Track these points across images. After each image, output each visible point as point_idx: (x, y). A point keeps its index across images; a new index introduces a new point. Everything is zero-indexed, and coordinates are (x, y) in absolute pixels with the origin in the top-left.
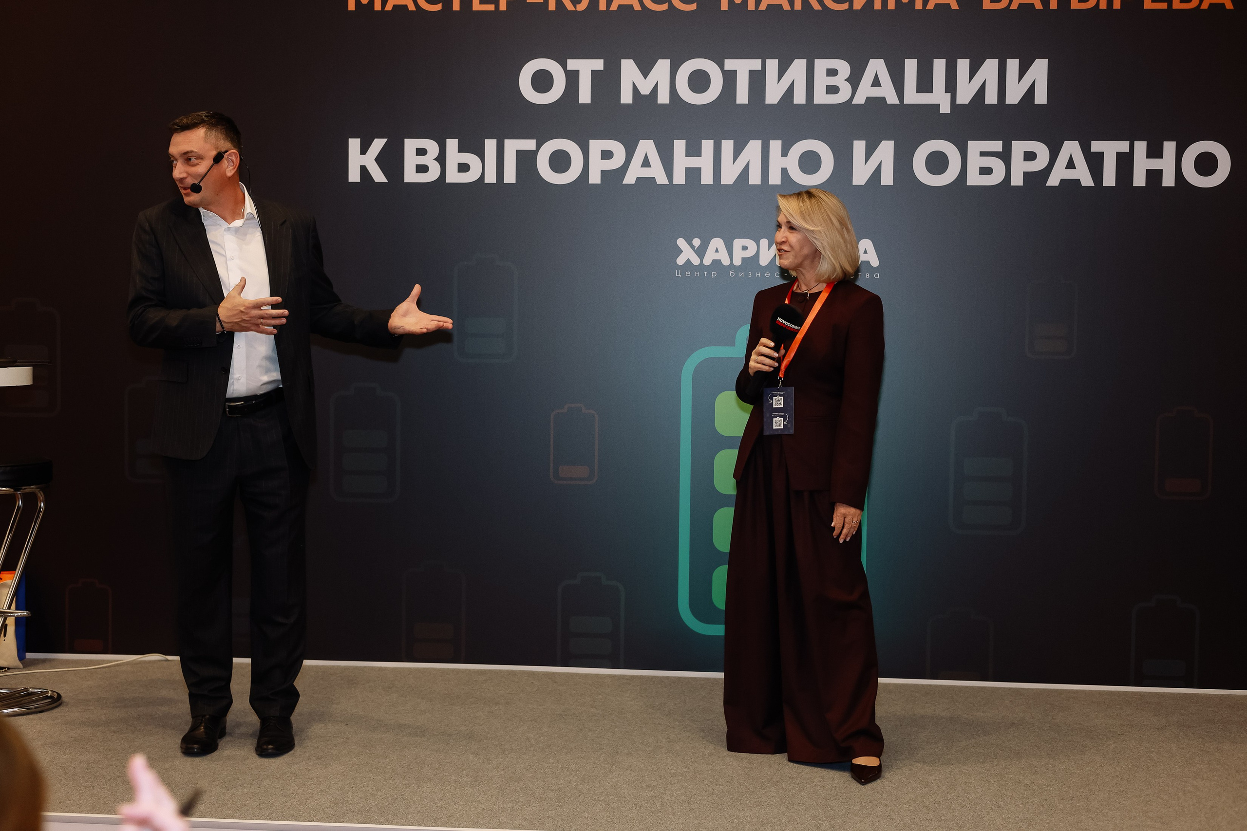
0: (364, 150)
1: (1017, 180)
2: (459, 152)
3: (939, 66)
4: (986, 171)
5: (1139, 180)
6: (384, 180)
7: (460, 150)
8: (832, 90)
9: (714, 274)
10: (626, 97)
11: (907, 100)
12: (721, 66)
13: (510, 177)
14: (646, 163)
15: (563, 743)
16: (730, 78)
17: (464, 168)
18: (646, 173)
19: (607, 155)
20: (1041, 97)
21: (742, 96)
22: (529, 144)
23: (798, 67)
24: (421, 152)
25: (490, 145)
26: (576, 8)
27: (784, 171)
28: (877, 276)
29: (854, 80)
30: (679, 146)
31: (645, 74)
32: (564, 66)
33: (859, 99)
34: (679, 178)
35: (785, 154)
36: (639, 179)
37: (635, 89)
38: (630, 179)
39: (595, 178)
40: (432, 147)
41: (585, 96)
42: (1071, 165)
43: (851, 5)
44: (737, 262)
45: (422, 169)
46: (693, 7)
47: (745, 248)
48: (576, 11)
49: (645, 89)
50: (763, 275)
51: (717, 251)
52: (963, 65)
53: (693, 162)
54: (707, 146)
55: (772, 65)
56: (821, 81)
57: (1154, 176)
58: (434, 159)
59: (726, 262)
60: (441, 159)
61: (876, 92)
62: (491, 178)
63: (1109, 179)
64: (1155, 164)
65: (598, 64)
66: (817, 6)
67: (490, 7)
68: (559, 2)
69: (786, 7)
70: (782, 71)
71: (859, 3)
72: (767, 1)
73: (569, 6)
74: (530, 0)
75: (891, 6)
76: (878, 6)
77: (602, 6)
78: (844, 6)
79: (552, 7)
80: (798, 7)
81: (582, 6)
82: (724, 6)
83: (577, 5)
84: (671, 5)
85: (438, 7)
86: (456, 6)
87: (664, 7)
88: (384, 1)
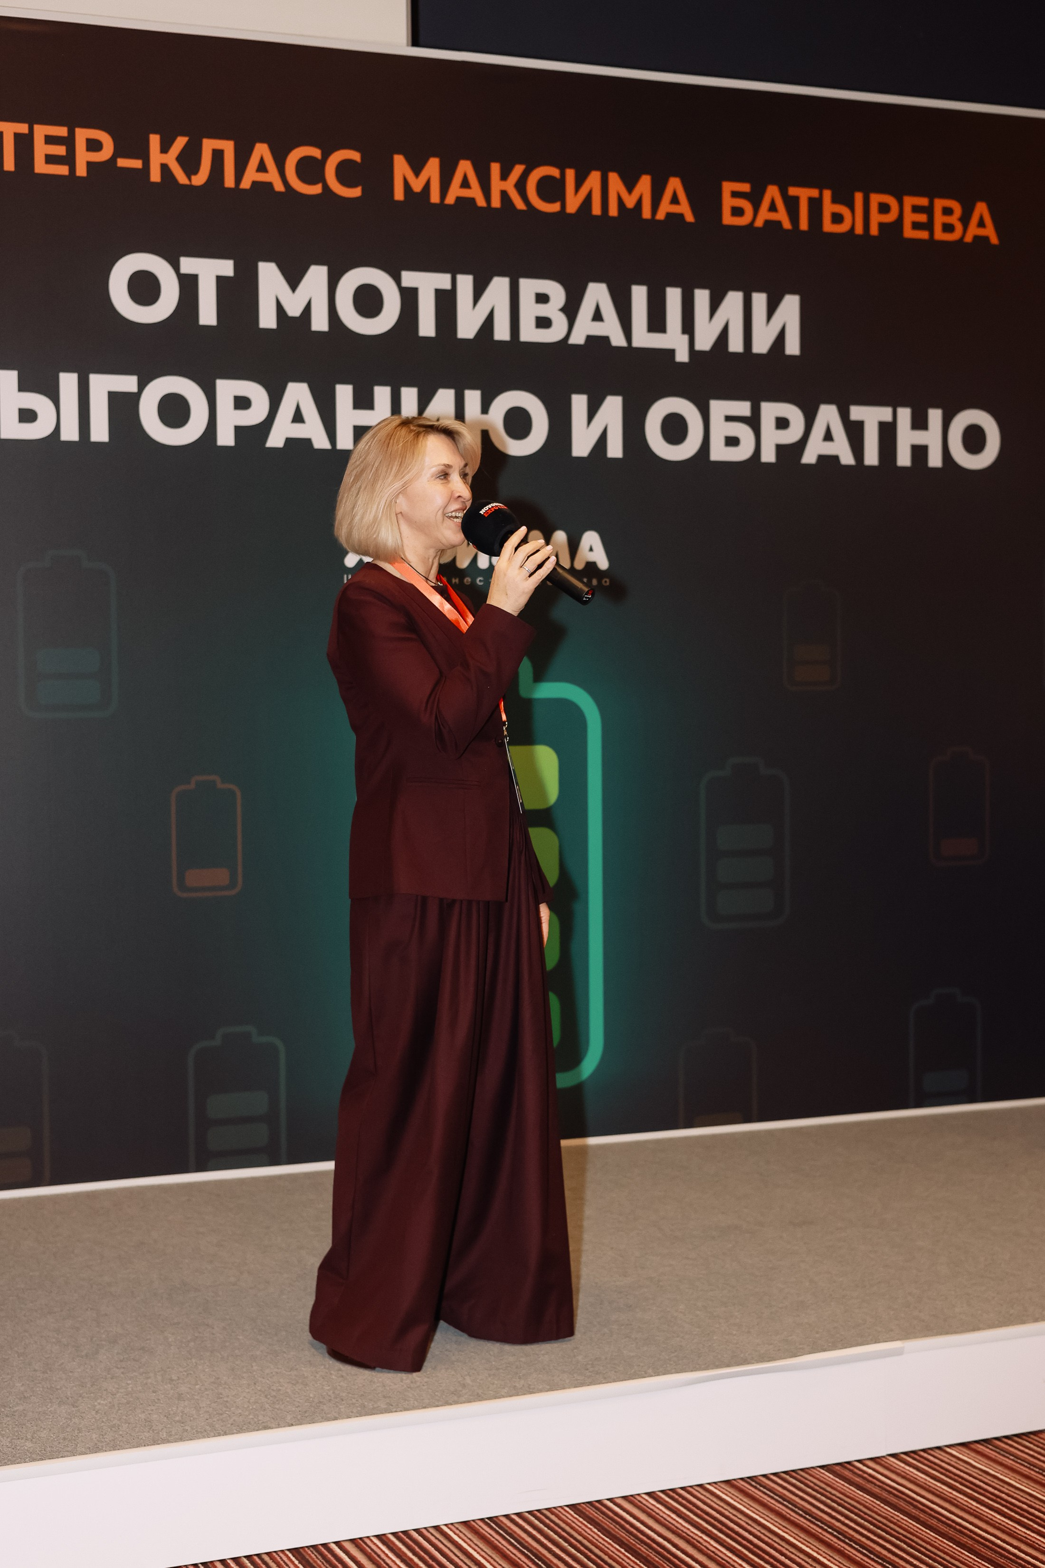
1: (768, 456)
2: (19, 390)
3: (674, 296)
4: (732, 441)
5: (904, 459)
7: (22, 388)
8: (543, 323)
10: (267, 320)
11: (637, 343)
12: (398, 280)
13: (100, 432)
14: (298, 417)
16: (409, 297)
17: (27, 416)
18: (299, 431)
19: (242, 403)
20: (793, 347)
21: (427, 327)
22: (127, 383)
23: (499, 286)
25: (68, 382)
26: (190, 182)
27: (486, 435)
28: (607, 582)
29: (571, 310)
30: (344, 393)
31: (294, 286)
32: (176, 267)
33: (578, 338)
34: (345, 440)
35: (485, 409)
36: (289, 441)
37: (280, 307)
38: (276, 440)
39: (226, 438)
41: (208, 315)
42: (828, 436)
43: (563, 206)
46: (355, 192)
48: (191, 187)
49: (294, 309)
52: (702, 297)
53: (363, 418)
54: (382, 394)
55: (465, 283)
56: (529, 310)
57: (920, 452)
61: (598, 329)
62: (70, 433)
63: (871, 457)
64: (920, 437)
65: (226, 267)
66: (520, 205)
67: (63, 170)
68: (165, 169)
69: (481, 202)
70: (478, 292)
71: (573, 204)
72: (455, 192)
73: (181, 177)
74: (122, 163)
75: (613, 211)
76: (596, 210)
77: (229, 181)
78: (555, 207)
79: (155, 176)
80: (496, 203)
81: (200, 179)
82: (399, 194)
83: (193, 177)
84: (326, 187)
86: (9, 164)
87: (316, 189)
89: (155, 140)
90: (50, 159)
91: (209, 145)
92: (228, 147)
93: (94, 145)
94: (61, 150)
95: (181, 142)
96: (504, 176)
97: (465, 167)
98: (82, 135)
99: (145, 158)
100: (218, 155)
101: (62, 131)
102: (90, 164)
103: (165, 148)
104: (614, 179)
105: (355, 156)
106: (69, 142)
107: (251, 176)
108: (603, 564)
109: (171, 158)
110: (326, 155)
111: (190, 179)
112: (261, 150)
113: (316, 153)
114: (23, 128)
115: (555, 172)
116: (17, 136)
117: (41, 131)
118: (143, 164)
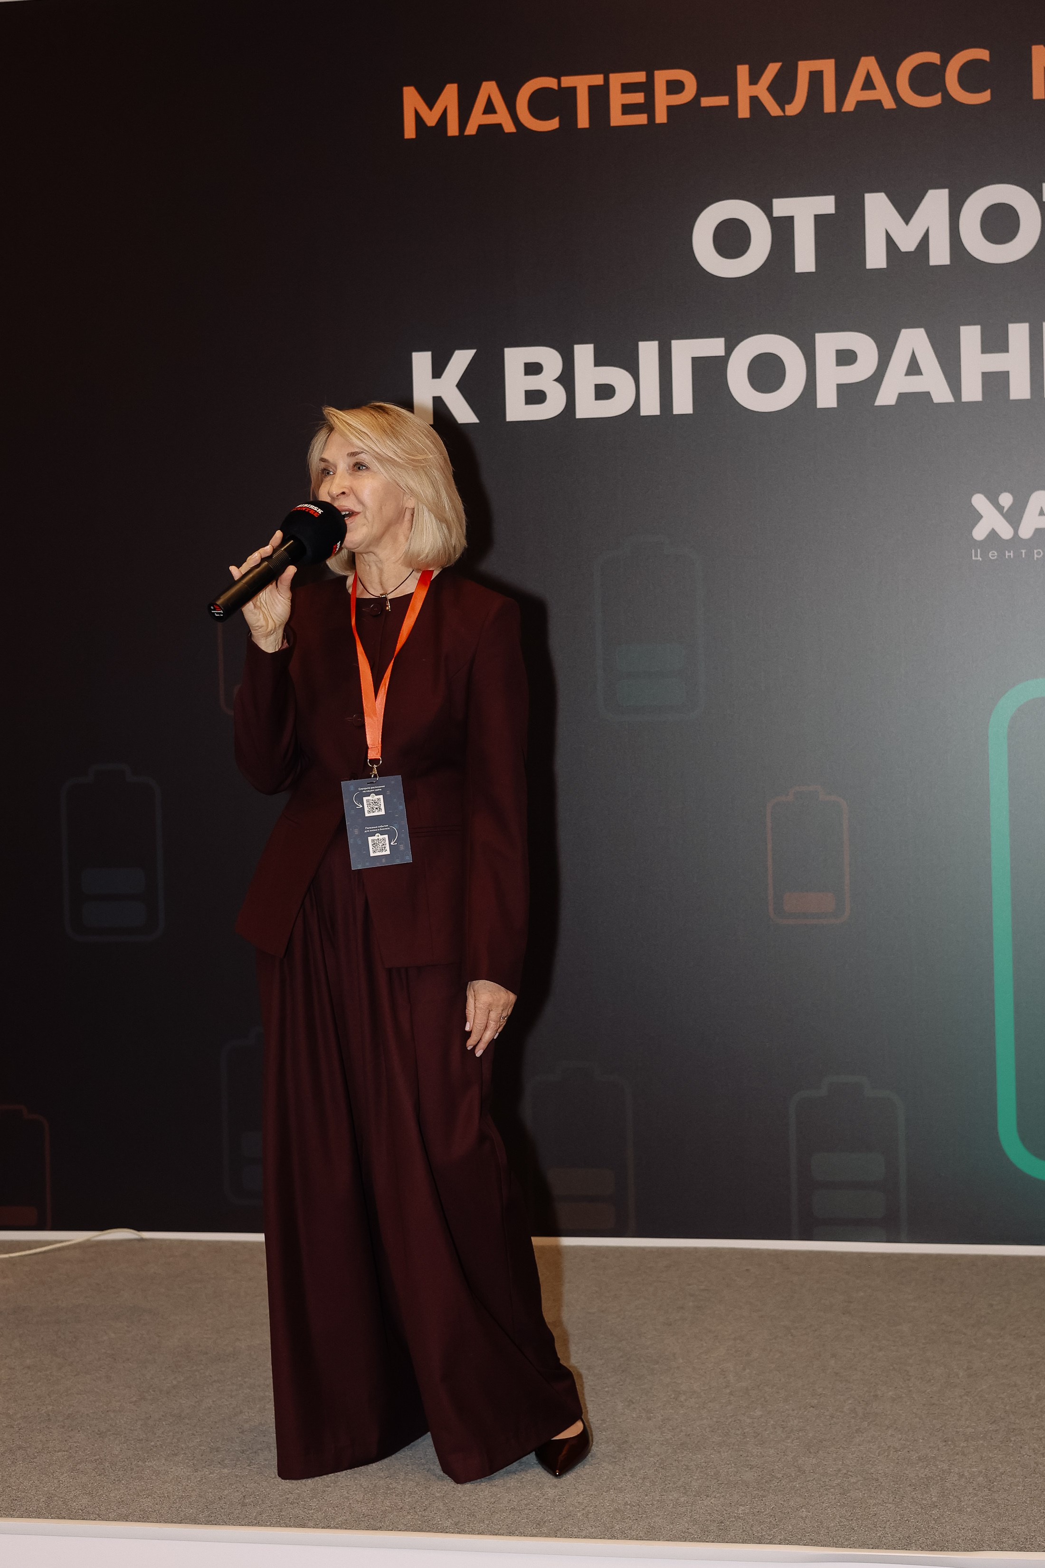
0: (438, 371)
2: (596, 365)
6: (473, 419)
7: (598, 362)
10: (876, 258)
12: (1037, 195)
13: (683, 403)
14: (914, 368)
15: (783, 1380)
17: (604, 392)
18: (914, 385)
19: (846, 358)
22: (714, 347)
24: (533, 369)
25: (648, 351)
26: (784, 113)
30: (971, 336)
31: (907, 215)
32: (768, 211)
34: (972, 391)
36: (902, 396)
37: (890, 242)
38: (886, 397)
39: (826, 398)
40: (550, 359)
41: (805, 260)
45: (535, 397)
46: (985, 97)
48: (785, 117)
49: (907, 243)
53: (996, 362)
54: (1019, 333)
58: (555, 380)
60: (567, 379)
62: (650, 407)
65: (826, 204)
67: (641, 119)
68: (755, 101)
73: (774, 109)
74: (706, 102)
77: (829, 106)
79: (744, 111)
81: (794, 108)
82: (1039, 92)
83: (787, 107)
84: (946, 96)
85: (553, 124)
86: (583, 121)
87: (935, 100)
88: (463, 121)
89: (743, 71)
90: (627, 109)
91: (805, 68)
92: (828, 67)
93: (675, 87)
94: (638, 98)
95: (773, 69)
98: (662, 77)
99: (732, 91)
100: (816, 78)
101: (639, 77)
102: (670, 108)
103: (754, 79)
105: (983, 54)
106: (648, 87)
107: (855, 95)
109: (761, 90)
110: (946, 60)
111: (783, 110)
112: (868, 65)
113: (934, 57)
114: (597, 80)
116: (592, 89)
117: (617, 80)
118: (730, 101)
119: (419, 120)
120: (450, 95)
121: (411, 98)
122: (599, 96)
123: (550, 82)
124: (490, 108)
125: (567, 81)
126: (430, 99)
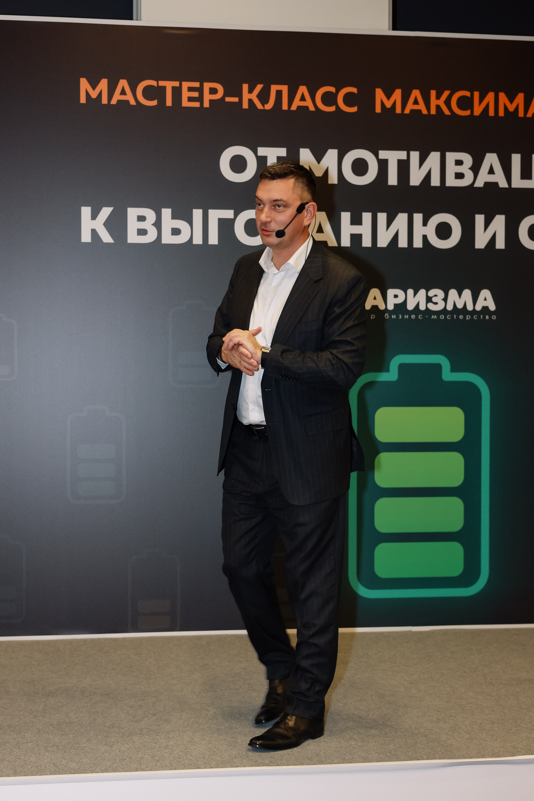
0: (94, 216)
2: (172, 219)
6: (111, 241)
7: (173, 217)
8: (459, 176)
9: (373, 316)
11: (513, 186)
12: (377, 155)
13: (213, 239)
14: (320, 230)
16: (383, 165)
17: (176, 232)
18: (320, 237)
21: (393, 180)
22: (228, 214)
23: (434, 157)
24: (141, 219)
25: (197, 214)
26: (264, 108)
27: (425, 238)
28: (494, 317)
29: (475, 169)
30: (346, 217)
31: (319, 160)
32: (255, 152)
33: (479, 183)
34: (346, 242)
35: (425, 223)
40: (150, 214)
43: (472, 112)
44: (391, 307)
45: (142, 232)
46: (354, 109)
47: (396, 296)
48: (264, 110)
49: (319, 172)
50: (410, 317)
51: (375, 298)
53: (356, 230)
54: (367, 217)
55: (415, 156)
56: (451, 169)
58: (152, 225)
59: (382, 307)
60: (158, 224)
61: (491, 179)
62: (198, 240)
65: (282, 152)
66: (447, 112)
67: (197, 105)
68: (251, 101)
69: (425, 112)
70: (422, 161)
71: (478, 110)
72: (410, 106)
73: (259, 106)
74: (228, 99)
75: (501, 113)
76: (491, 113)
77: (285, 107)
78: (467, 113)
79: (245, 105)
80: (433, 111)
81: (269, 106)
82: (378, 109)
83: (265, 105)
84: (338, 107)
85: (154, 103)
86: (169, 103)
87: (332, 109)
88: (110, 97)
89: (245, 87)
90: (190, 99)
91: (274, 88)
92: (284, 89)
93: (213, 91)
94: (196, 94)
95: (259, 87)
96: (438, 97)
97: (416, 93)
98: (207, 86)
99: (240, 95)
100: (279, 93)
101: (196, 85)
102: (211, 101)
103: (251, 91)
104: (502, 96)
105: (354, 90)
106: (200, 90)
107: (297, 103)
108: (492, 307)
109: (254, 96)
110: (338, 91)
111: (264, 106)
112: (303, 90)
113: (333, 89)
114: (177, 84)
115: (468, 94)
116: (173, 88)
117: (186, 85)
118: (239, 100)
119: (88, 94)
120: (103, 84)
121: (84, 84)
122: (177, 92)
123: (153, 83)
124: (123, 92)
125: (162, 83)
126: (94, 85)
